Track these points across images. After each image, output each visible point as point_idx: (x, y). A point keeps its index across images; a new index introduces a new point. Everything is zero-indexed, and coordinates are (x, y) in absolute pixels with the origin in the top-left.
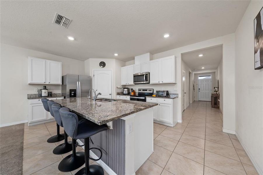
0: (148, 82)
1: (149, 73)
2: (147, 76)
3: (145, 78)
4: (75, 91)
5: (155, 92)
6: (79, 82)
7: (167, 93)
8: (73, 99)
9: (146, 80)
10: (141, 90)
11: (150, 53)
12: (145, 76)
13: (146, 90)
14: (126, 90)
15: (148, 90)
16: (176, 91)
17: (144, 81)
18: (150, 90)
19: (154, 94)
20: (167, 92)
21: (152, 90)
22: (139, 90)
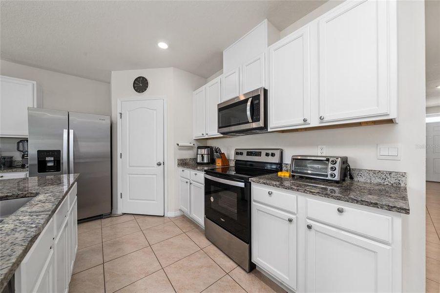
0: (261, 124)
1: (266, 91)
2: (256, 102)
3: (248, 113)
4: (57, 154)
5: (287, 160)
6: (71, 132)
7: (344, 166)
8: (50, 176)
9: (255, 117)
10: (241, 154)
11: (268, 20)
12: (249, 103)
13: (258, 154)
14: (204, 151)
15: (263, 153)
16: (395, 158)
17: (248, 122)
18: (270, 152)
19: (284, 168)
20: (345, 161)
21: (277, 153)
22: (237, 154)
